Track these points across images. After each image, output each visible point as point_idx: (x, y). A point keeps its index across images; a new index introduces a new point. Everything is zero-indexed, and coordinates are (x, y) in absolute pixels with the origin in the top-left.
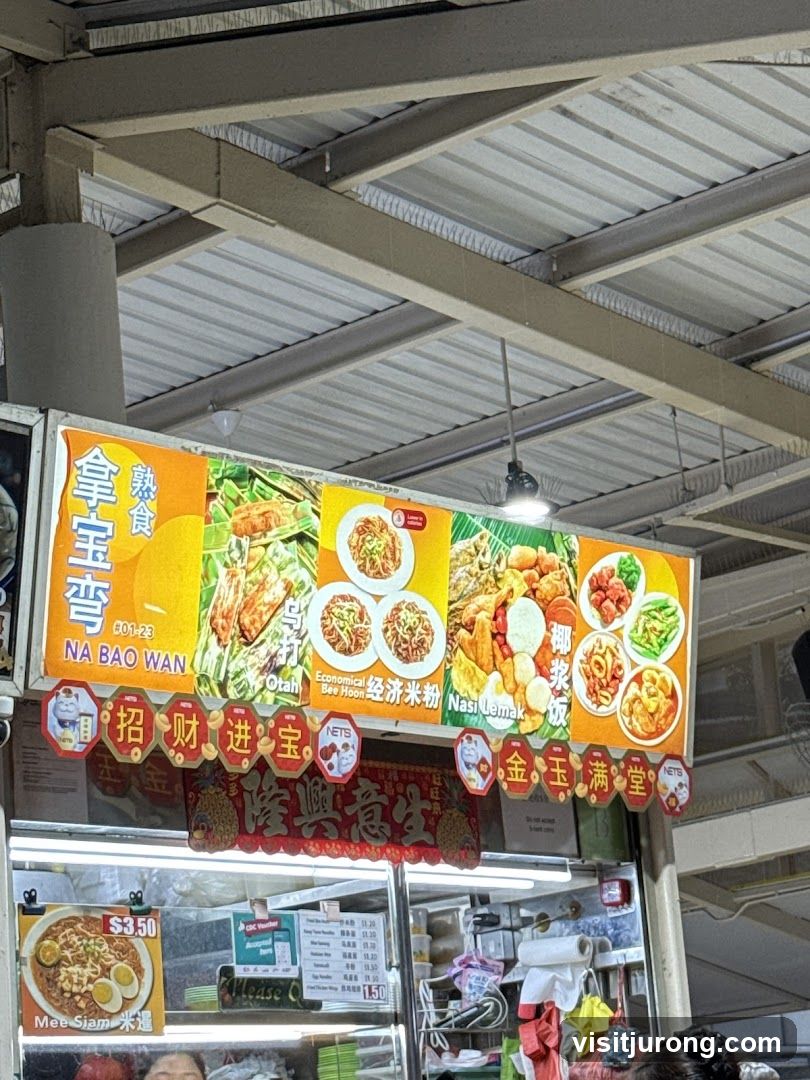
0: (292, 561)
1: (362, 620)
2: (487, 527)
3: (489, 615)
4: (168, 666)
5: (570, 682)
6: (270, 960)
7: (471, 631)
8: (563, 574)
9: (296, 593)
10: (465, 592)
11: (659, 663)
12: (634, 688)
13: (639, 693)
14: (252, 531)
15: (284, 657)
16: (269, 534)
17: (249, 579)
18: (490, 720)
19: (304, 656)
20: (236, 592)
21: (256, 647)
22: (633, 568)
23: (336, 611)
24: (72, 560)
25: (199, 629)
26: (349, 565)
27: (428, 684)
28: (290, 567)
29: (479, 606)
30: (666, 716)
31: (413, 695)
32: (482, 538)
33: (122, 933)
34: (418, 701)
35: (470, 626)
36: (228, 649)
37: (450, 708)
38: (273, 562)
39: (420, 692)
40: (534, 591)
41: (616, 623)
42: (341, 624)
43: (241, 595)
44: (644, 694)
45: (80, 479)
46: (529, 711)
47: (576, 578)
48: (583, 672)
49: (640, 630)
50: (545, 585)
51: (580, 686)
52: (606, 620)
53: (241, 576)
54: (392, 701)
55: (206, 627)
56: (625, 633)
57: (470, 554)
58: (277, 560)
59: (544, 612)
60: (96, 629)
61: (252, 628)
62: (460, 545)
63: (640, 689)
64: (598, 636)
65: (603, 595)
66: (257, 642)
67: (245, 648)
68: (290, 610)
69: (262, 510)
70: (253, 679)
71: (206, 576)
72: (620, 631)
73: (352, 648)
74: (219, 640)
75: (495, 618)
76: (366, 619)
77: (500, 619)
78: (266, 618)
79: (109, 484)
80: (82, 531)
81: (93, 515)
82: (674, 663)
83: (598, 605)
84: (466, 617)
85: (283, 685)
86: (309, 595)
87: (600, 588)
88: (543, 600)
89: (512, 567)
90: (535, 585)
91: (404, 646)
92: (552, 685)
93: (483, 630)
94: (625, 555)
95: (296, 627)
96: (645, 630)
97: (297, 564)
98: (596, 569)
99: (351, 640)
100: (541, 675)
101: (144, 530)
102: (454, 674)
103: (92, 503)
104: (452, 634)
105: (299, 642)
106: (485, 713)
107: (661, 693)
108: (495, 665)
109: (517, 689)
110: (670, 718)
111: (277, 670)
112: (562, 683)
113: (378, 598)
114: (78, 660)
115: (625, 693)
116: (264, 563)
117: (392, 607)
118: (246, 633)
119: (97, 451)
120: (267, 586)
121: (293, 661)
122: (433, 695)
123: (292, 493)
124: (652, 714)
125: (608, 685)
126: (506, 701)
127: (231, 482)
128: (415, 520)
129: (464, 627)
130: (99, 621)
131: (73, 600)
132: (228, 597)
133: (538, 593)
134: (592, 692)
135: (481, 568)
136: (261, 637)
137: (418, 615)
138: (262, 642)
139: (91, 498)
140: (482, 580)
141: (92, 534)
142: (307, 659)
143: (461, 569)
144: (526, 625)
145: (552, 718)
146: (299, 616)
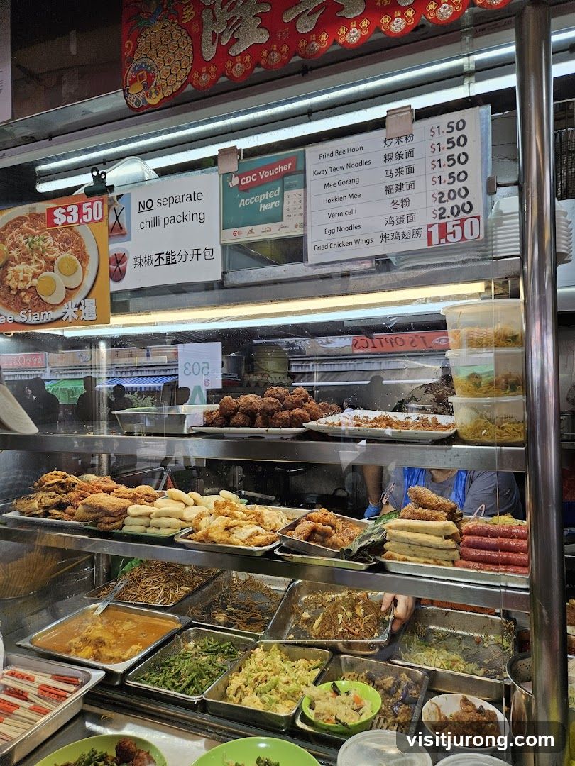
6: (277, 217)
33: (66, 223)
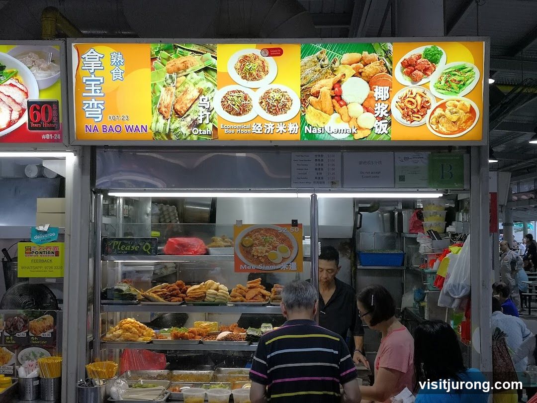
0: (201, 80)
1: (246, 100)
2: (325, 48)
3: (329, 88)
4: (138, 130)
5: (389, 112)
7: (317, 97)
8: (381, 62)
9: (206, 93)
10: (312, 80)
11: (459, 97)
12: (439, 111)
13: (443, 113)
15: (201, 120)
16: (187, 70)
17: (178, 90)
18: (333, 135)
19: (213, 118)
20: (171, 97)
21: (185, 118)
22: (436, 52)
23: (230, 98)
24: (84, 94)
25: (153, 114)
27: (291, 123)
28: (201, 83)
29: (321, 85)
30: (466, 122)
31: (281, 128)
32: (321, 53)
34: (285, 131)
35: (317, 95)
36: (169, 120)
37: (306, 132)
38: (191, 82)
39: (285, 127)
40: (360, 73)
41: (424, 81)
42: (234, 103)
43: (174, 98)
44: (447, 113)
45: (85, 62)
46: (359, 128)
47: (391, 62)
48: (398, 107)
49: (443, 82)
50: (368, 70)
51: (397, 114)
53: (173, 90)
54: (268, 132)
55: (156, 112)
56: (431, 85)
57: (315, 62)
58: (193, 81)
59: (368, 83)
60: (100, 119)
61: (182, 110)
62: (306, 59)
63: (444, 111)
65: (413, 69)
66: (185, 115)
67: (179, 119)
68: (203, 101)
69: (182, 61)
70: (185, 130)
71: (154, 92)
72: (427, 84)
73: (241, 112)
74: (164, 117)
75: (333, 89)
76: (248, 99)
77: (336, 89)
78: (189, 106)
79: (100, 62)
80: (87, 83)
81: (93, 76)
83: (409, 74)
84: (313, 90)
85: (202, 132)
86: (213, 93)
87: (410, 65)
88: (367, 77)
89: (343, 64)
90: (360, 71)
91: (274, 108)
92: (376, 115)
93: (325, 95)
94: (429, 47)
95: (208, 107)
96: (447, 82)
97: (205, 81)
98: (407, 56)
99: (240, 109)
100: (368, 112)
101: (119, 78)
102: (307, 117)
103: (91, 71)
104: (304, 100)
105: (210, 113)
106: (329, 132)
107: (461, 111)
108: (334, 110)
110: (469, 123)
111: (198, 126)
112: (383, 113)
113: (255, 89)
114: (92, 132)
115: (433, 113)
116: (186, 83)
117: (265, 92)
118: (179, 113)
119: (92, 50)
120: (188, 92)
121: (207, 121)
122: (295, 128)
123: (199, 51)
124: (454, 122)
125: (418, 111)
127: (164, 52)
129: (312, 96)
130: (100, 116)
131: (86, 110)
132: (166, 98)
133: (363, 74)
134: (406, 116)
135: (322, 67)
136: (187, 113)
137: (282, 94)
138: (188, 115)
139: (91, 69)
140: (323, 72)
141: (93, 83)
142: (214, 120)
143: (308, 70)
145: (377, 130)
146: (208, 103)
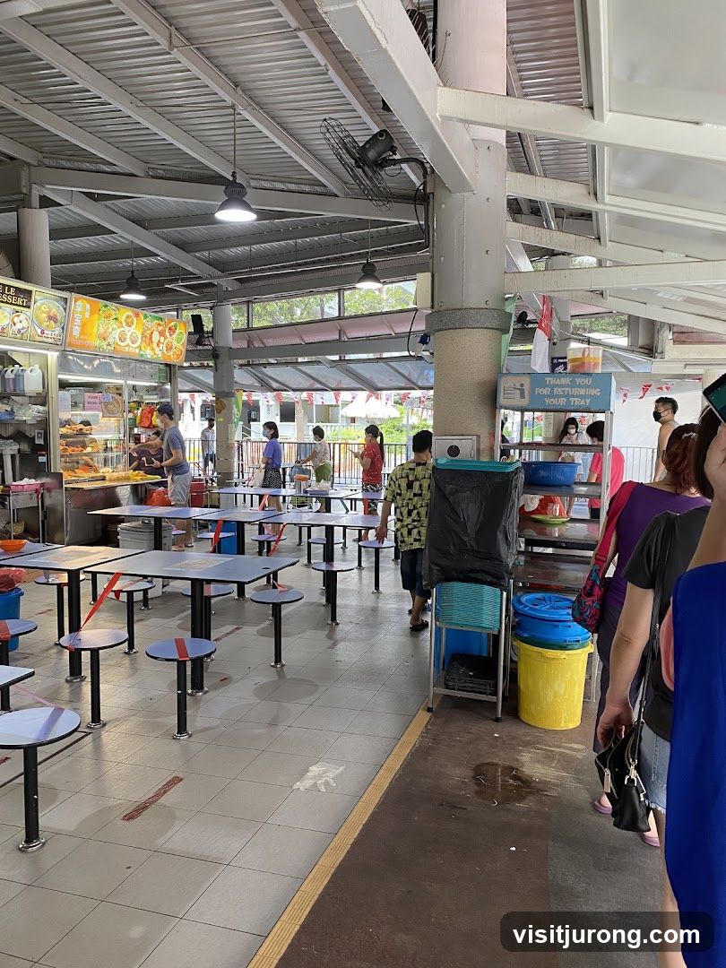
14: (108, 317)
26: (124, 324)
52: (171, 335)
64: (169, 339)
82: (183, 345)
109: (153, 350)
126: (150, 352)
128: (137, 315)
144: (156, 337)
